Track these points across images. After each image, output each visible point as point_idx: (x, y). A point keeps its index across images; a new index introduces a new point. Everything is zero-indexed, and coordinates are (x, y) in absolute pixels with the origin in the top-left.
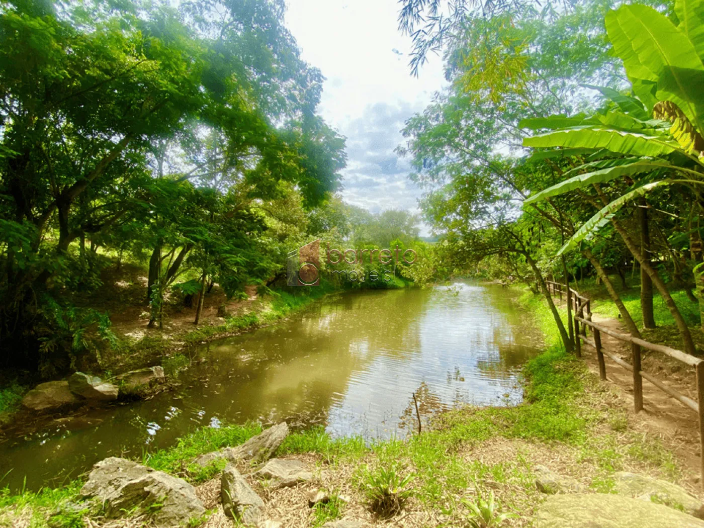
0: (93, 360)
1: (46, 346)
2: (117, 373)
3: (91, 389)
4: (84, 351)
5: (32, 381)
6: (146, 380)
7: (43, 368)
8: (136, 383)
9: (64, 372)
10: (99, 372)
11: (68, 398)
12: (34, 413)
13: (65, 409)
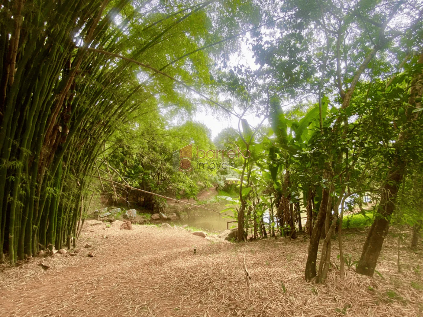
0: (163, 210)
1: (155, 206)
2: (167, 213)
3: (162, 216)
4: (161, 208)
5: (153, 213)
6: (172, 216)
7: (155, 211)
8: (170, 216)
9: (158, 212)
10: (164, 213)
11: (158, 217)
12: (153, 219)
13: (158, 219)
